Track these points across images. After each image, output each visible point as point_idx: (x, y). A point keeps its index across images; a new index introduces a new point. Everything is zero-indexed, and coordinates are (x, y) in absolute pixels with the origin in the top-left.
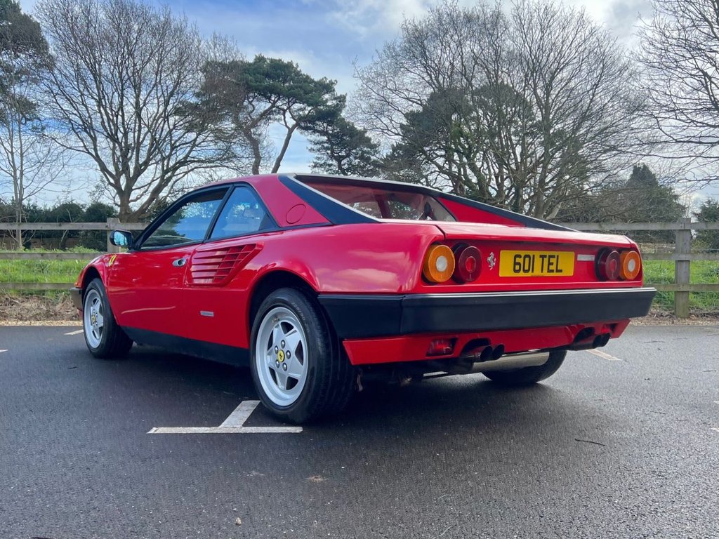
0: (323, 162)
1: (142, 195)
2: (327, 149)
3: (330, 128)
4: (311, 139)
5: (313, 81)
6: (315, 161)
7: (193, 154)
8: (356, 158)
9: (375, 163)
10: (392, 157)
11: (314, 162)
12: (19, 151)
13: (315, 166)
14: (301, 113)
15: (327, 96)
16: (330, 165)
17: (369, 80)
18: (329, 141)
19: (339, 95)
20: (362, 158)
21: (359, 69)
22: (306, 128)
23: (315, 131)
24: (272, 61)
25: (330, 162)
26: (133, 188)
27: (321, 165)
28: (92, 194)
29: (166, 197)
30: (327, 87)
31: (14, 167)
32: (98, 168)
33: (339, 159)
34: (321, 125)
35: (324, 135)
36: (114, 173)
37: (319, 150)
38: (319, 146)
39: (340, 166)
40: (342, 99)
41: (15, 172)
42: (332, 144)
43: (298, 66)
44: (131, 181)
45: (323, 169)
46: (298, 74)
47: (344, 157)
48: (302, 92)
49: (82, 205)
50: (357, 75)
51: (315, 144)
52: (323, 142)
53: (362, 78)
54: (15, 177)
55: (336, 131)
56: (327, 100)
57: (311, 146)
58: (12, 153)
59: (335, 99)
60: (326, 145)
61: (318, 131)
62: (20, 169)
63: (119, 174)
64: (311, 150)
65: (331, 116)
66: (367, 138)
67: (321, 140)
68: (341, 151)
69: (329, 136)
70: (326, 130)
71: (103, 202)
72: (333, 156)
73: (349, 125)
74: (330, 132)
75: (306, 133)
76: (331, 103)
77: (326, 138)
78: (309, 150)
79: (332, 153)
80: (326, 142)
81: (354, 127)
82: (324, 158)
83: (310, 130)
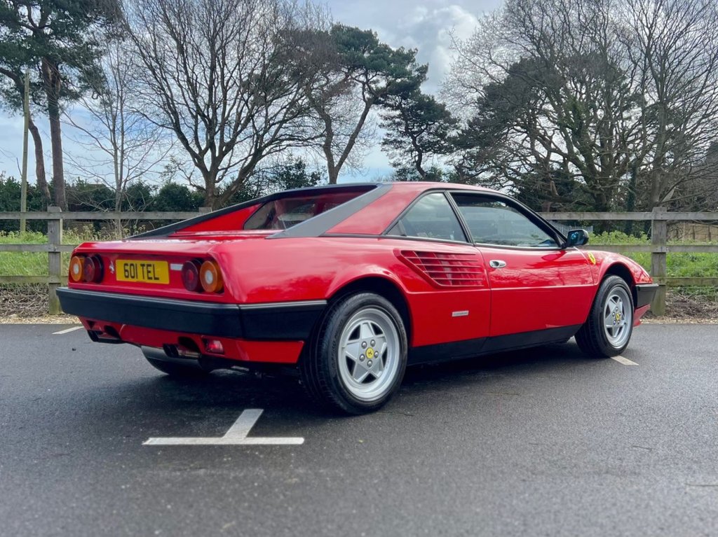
0: (393, 139)
2: (399, 124)
3: (403, 101)
4: (382, 113)
5: (391, 51)
6: (385, 137)
8: (429, 134)
9: (452, 140)
11: (384, 139)
12: (121, 129)
13: (384, 144)
15: (408, 68)
16: (401, 142)
17: (468, 51)
18: (402, 116)
19: (420, 66)
22: (378, 103)
23: (386, 105)
24: (350, 30)
25: (402, 139)
26: (219, 168)
27: (391, 142)
28: (164, 174)
30: (409, 58)
31: (116, 145)
33: (412, 134)
34: (394, 99)
35: (396, 110)
36: (197, 152)
37: (389, 126)
38: (390, 122)
39: (414, 143)
40: (423, 70)
41: (116, 151)
42: (406, 119)
43: (377, 35)
44: (216, 161)
45: (393, 146)
46: (376, 43)
47: (418, 134)
50: (454, 46)
51: (386, 119)
52: (394, 117)
53: (460, 49)
54: (115, 156)
55: (411, 105)
56: (411, 71)
57: (381, 121)
59: (418, 70)
61: (390, 105)
62: (120, 149)
63: (203, 153)
64: (382, 126)
65: (408, 89)
66: (447, 111)
67: (392, 115)
68: (413, 126)
69: (403, 110)
70: (400, 104)
71: (177, 184)
72: (407, 132)
73: (428, 98)
74: (403, 106)
75: (376, 108)
76: (415, 74)
77: (398, 112)
78: (380, 126)
79: (407, 128)
80: (399, 116)
81: (433, 100)
82: (395, 135)
83: (380, 104)
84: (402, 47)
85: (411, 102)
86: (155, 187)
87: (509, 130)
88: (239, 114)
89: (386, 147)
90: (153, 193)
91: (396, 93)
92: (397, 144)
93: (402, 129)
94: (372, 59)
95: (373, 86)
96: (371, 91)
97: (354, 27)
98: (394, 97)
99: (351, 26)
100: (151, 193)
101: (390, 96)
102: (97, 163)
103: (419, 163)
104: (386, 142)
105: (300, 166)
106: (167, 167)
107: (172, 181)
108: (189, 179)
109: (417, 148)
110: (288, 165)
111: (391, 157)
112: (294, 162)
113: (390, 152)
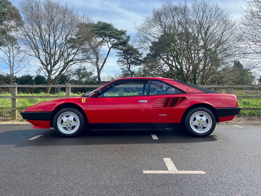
0: (121, 60)
1: (56, 73)
2: (123, 55)
3: (124, 47)
4: (117, 52)
5: (118, 31)
6: (118, 60)
7: (75, 57)
8: (133, 59)
9: (140, 60)
10: (146, 58)
12: (12, 56)
14: (113, 42)
15: (123, 36)
16: (124, 61)
17: (140, 30)
18: (123, 52)
20: (136, 59)
21: (136, 26)
22: (115, 48)
23: (118, 49)
24: (104, 23)
25: (124, 60)
26: (53, 70)
27: (120, 61)
28: (37, 72)
29: (64, 73)
30: (123, 33)
31: (10, 62)
32: (40, 62)
33: (127, 59)
34: (121, 47)
35: (121, 50)
36: (46, 64)
37: (119, 56)
38: (120, 54)
39: (128, 61)
40: (129, 37)
42: (125, 54)
43: (113, 25)
44: (52, 67)
45: (121, 63)
46: (113, 28)
47: (129, 58)
48: (115, 35)
49: (33, 76)
50: (135, 28)
51: (118, 53)
52: (121, 53)
53: (138, 29)
54: (10, 66)
55: (126, 49)
56: (124, 38)
57: (117, 54)
58: (10, 57)
59: (127, 37)
60: (122, 54)
61: (119, 49)
63: (48, 65)
64: (117, 56)
65: (124, 43)
66: (138, 51)
67: (120, 52)
68: (128, 56)
71: (41, 75)
72: (125, 58)
73: (131, 46)
74: (124, 49)
75: (115, 50)
76: (125, 38)
77: (122, 51)
78: (116, 56)
79: (125, 56)
81: (133, 47)
82: (122, 59)
83: (117, 48)
89: (119, 63)
91: (120, 44)
97: (106, 22)
99: (104, 22)
101: (119, 46)
103: (129, 68)
105: (84, 69)
109: (129, 63)
110: (80, 69)
112: (82, 68)
113: (120, 65)
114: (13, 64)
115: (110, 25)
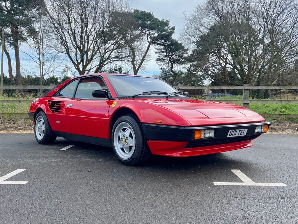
0: (161, 58)
2: (163, 52)
3: (165, 42)
4: (156, 47)
5: (159, 21)
6: (158, 58)
8: (176, 56)
9: (185, 58)
10: (192, 55)
11: (157, 58)
12: (42, 53)
13: (157, 60)
15: (166, 28)
16: (165, 59)
17: (191, 20)
19: (171, 27)
20: (179, 56)
23: (158, 44)
24: (142, 12)
26: (86, 70)
27: (160, 60)
28: (63, 73)
30: (166, 24)
31: (40, 60)
33: (168, 56)
35: (162, 46)
36: (77, 63)
37: (159, 53)
38: (159, 51)
39: (170, 60)
40: (173, 29)
41: (40, 62)
42: (166, 50)
43: (153, 14)
44: (84, 67)
46: (153, 17)
47: (171, 56)
48: (156, 26)
50: (185, 18)
51: (158, 50)
52: (161, 49)
53: (187, 19)
54: (40, 65)
57: (156, 51)
58: (39, 54)
59: (170, 29)
62: (42, 61)
63: (79, 64)
64: (156, 53)
65: (167, 37)
66: (183, 46)
67: (160, 48)
68: (169, 53)
69: (165, 46)
70: (164, 43)
72: (167, 55)
73: (175, 41)
74: (165, 44)
75: (154, 45)
76: (169, 31)
77: (163, 47)
79: (166, 54)
80: (163, 49)
81: (177, 41)
82: (162, 56)
83: (155, 43)
84: (163, 19)
85: (168, 43)
86: (60, 78)
87: (210, 55)
88: (94, 47)
89: (158, 62)
90: (59, 81)
91: (162, 39)
92: (162, 60)
93: (165, 54)
94: (150, 24)
95: (152, 36)
96: (151, 38)
98: (161, 40)
100: (58, 81)
101: (159, 40)
102: (32, 68)
103: (172, 68)
104: (158, 60)
105: (120, 69)
106: (64, 70)
107: (67, 76)
108: (74, 74)
109: (171, 62)
110: (115, 69)
111: (160, 65)
112: (118, 68)
114: (43, 63)
115: (150, 14)
